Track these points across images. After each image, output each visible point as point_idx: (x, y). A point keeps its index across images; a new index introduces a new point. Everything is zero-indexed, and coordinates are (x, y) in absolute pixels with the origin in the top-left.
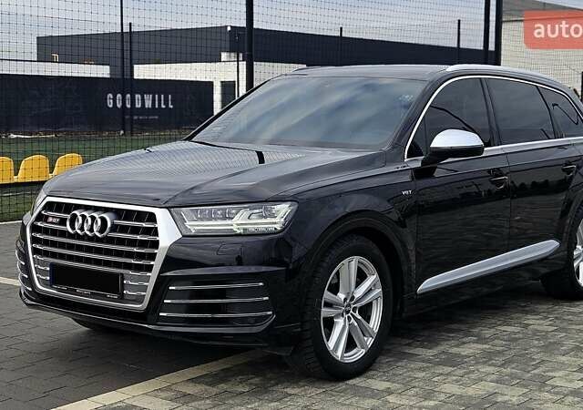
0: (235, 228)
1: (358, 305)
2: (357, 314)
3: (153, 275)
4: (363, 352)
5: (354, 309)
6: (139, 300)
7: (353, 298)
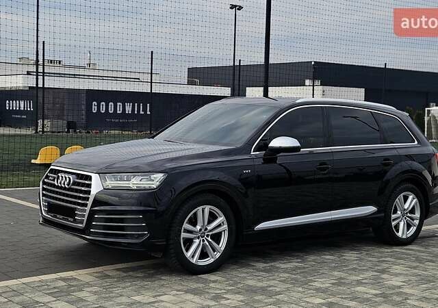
0: (131, 185)
1: (210, 233)
2: (209, 239)
3: (88, 209)
4: (212, 260)
5: (208, 236)
6: (81, 222)
7: (206, 229)
